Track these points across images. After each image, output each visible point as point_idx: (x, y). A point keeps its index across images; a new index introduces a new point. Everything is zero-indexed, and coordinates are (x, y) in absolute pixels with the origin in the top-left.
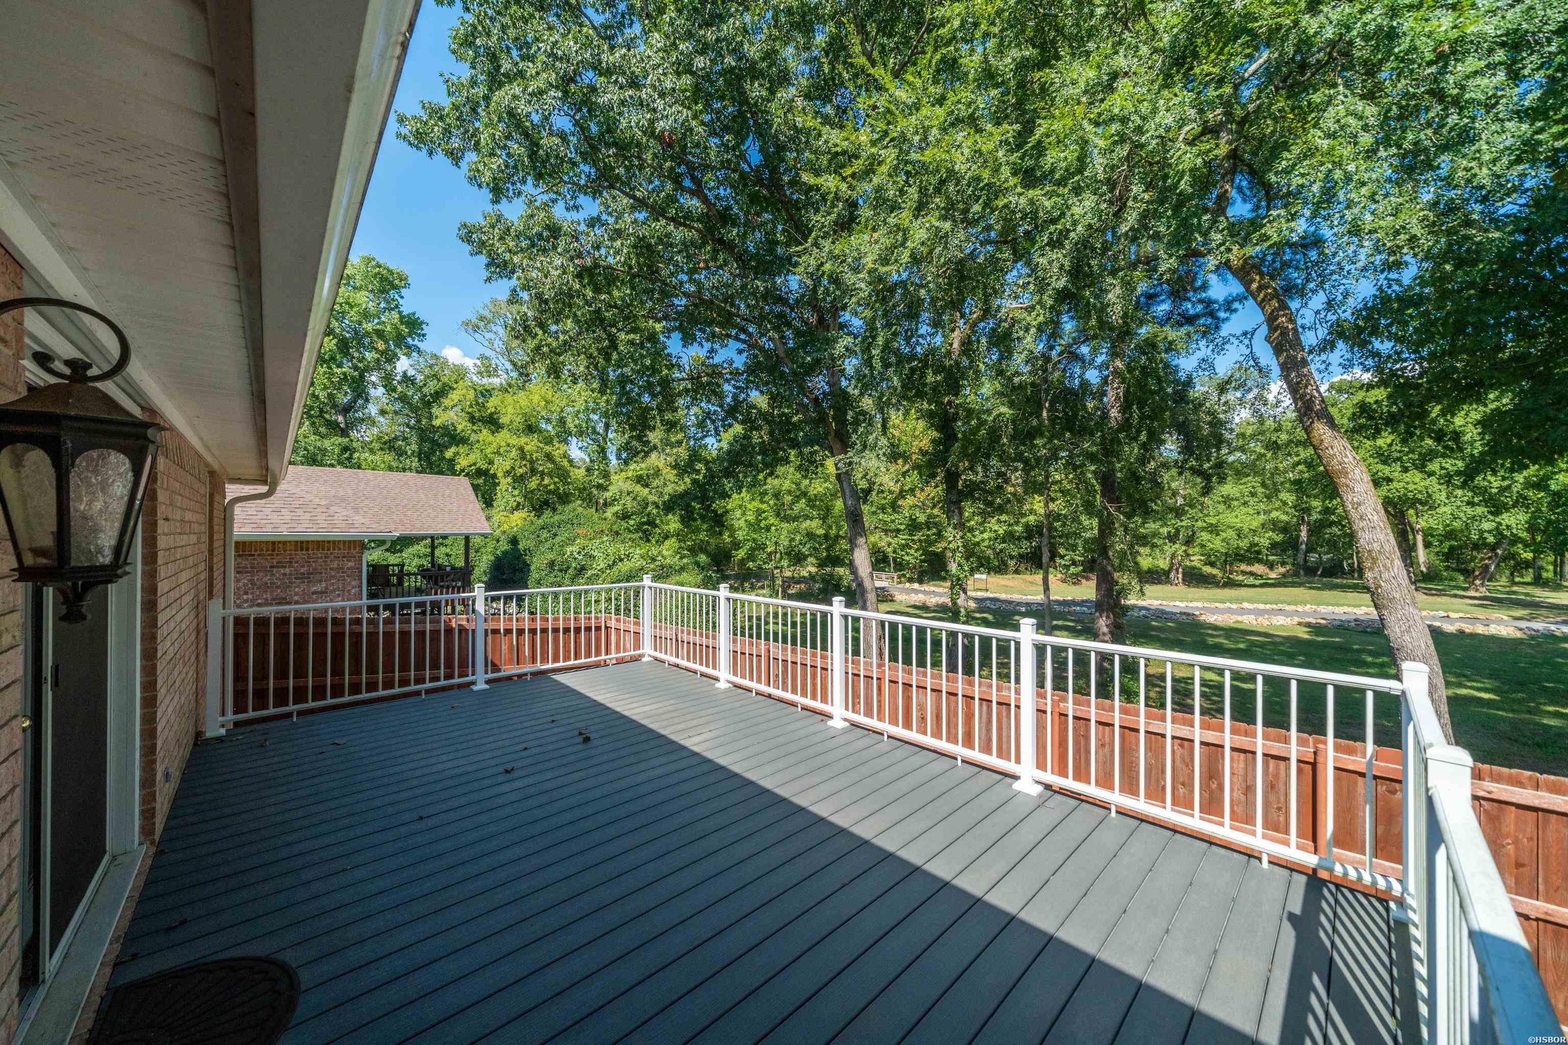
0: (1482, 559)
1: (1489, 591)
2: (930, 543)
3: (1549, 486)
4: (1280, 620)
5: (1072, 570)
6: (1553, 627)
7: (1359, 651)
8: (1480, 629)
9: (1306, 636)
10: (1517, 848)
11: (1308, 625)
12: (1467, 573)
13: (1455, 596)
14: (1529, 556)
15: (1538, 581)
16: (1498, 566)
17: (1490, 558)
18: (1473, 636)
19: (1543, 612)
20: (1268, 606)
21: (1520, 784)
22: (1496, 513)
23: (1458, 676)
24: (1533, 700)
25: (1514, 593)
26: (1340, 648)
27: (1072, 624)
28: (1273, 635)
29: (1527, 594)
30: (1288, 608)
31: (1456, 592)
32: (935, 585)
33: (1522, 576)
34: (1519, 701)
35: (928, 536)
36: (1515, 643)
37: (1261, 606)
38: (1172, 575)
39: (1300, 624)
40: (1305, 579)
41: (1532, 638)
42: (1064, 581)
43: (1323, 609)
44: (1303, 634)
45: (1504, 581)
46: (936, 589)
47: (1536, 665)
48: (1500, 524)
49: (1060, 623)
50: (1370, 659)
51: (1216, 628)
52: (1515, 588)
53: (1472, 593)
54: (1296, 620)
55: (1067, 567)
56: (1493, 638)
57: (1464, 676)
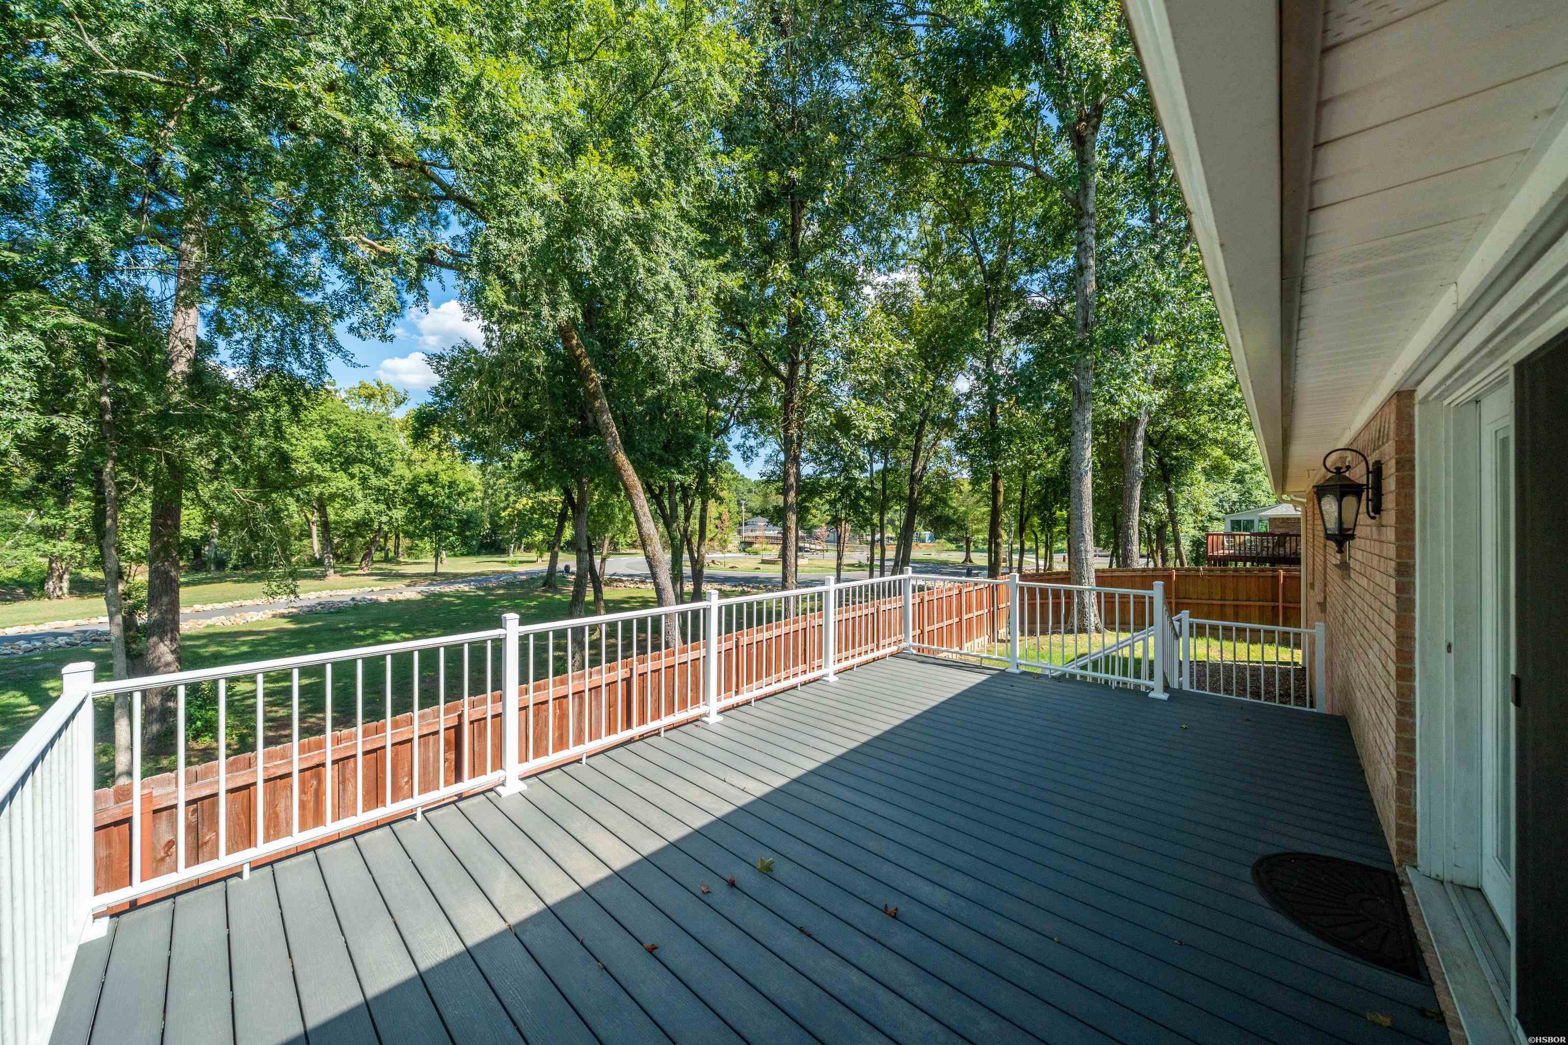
4: (256, 617)
6: (429, 589)
8: (401, 597)
11: (283, 616)
18: (398, 602)
20: (228, 605)
28: (267, 631)
30: (249, 602)
38: (50, 585)
39: (274, 616)
41: (428, 597)
50: (361, 633)
53: (361, 572)
54: (269, 613)
56: (408, 601)
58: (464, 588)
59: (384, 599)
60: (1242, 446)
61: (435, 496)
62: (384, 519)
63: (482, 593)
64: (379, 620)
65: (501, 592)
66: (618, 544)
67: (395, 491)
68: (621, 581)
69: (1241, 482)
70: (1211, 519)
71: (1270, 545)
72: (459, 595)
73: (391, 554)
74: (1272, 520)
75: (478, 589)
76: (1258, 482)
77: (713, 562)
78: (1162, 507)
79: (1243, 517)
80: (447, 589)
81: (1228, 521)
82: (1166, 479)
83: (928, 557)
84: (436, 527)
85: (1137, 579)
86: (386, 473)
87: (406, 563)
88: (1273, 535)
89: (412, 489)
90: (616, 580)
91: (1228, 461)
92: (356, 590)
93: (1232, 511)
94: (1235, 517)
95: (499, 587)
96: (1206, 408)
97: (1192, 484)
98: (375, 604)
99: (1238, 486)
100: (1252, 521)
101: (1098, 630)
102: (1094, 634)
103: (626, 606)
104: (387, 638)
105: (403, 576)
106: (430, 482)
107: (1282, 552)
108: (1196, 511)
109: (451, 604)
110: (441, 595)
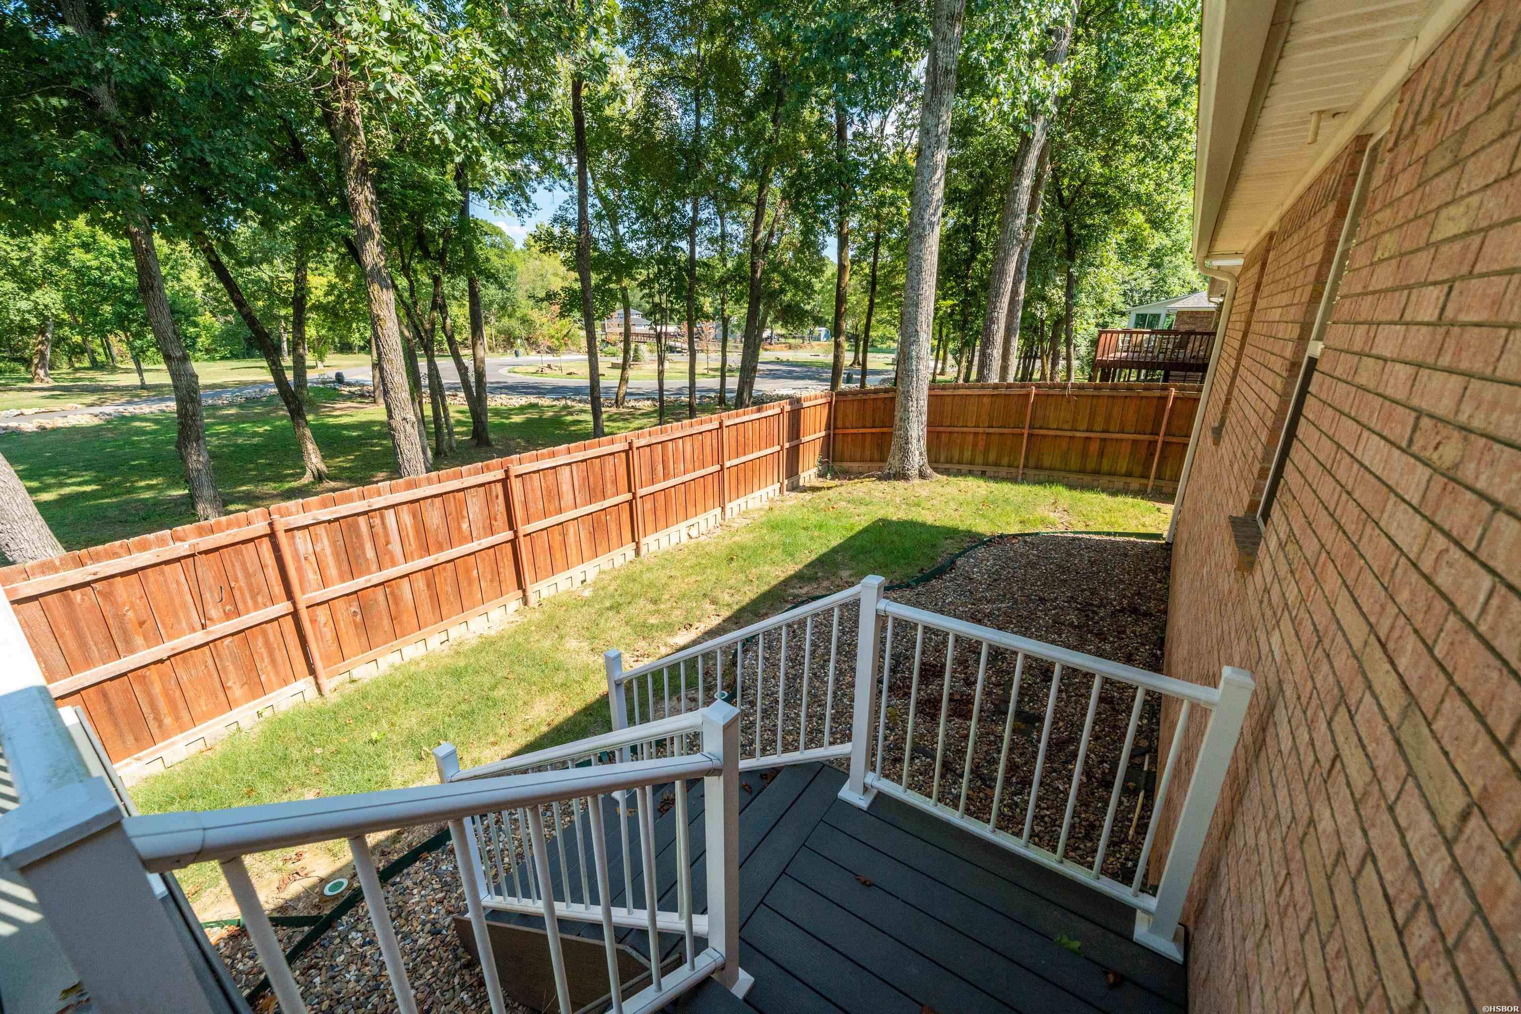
0: (35, 345)
1: (55, 379)
3: (68, 261)
6: (121, 409)
8: (60, 423)
10: (135, 611)
12: (27, 362)
13: (22, 389)
14: (78, 339)
15: (96, 366)
16: (53, 352)
17: (42, 343)
18: (55, 430)
19: (108, 395)
21: (116, 555)
22: (29, 290)
23: (55, 475)
24: (128, 481)
25: (80, 379)
29: (90, 380)
31: (20, 385)
33: (80, 361)
34: (118, 485)
36: (96, 430)
41: (109, 422)
45: (65, 368)
47: (120, 447)
48: (37, 303)
52: (78, 375)
53: (38, 384)
57: (63, 474)
59: (29, 426)
60: (1168, 208)
69: (1158, 266)
70: (1114, 312)
71: (1170, 346)
74: (1180, 314)
76: (1176, 267)
77: (549, 367)
78: (1057, 294)
79: (1148, 310)
80: (146, 409)
81: (1133, 317)
82: (1070, 255)
83: (814, 359)
85: (985, 400)
87: (121, 371)
88: (1176, 333)
91: (1147, 231)
93: (1141, 303)
94: (1142, 310)
95: (231, 405)
96: (1135, 140)
97: (1102, 264)
99: (1154, 271)
100: (1159, 316)
101: (922, 475)
102: (917, 481)
105: (97, 389)
107: (1181, 356)
108: (1100, 302)
109: (142, 432)
110: (135, 418)
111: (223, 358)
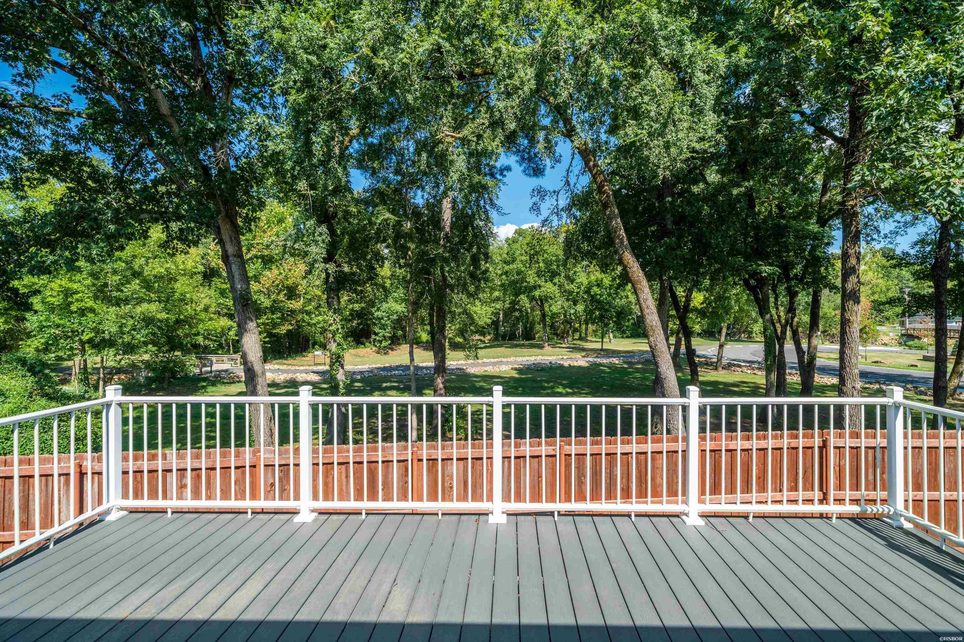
1: (569, 344)
2: (275, 325)
4: (504, 368)
5: (384, 344)
6: (595, 360)
7: (541, 381)
8: (576, 364)
9: (517, 376)
11: (515, 369)
15: (581, 339)
18: (574, 367)
19: (589, 353)
20: (496, 360)
23: (578, 388)
25: (577, 344)
26: (534, 380)
27: (396, 384)
29: (581, 345)
30: (505, 360)
32: (278, 364)
35: (273, 319)
37: (493, 360)
39: (512, 369)
40: (503, 342)
41: (592, 365)
42: (378, 353)
43: (519, 359)
44: (515, 374)
46: (281, 367)
49: (388, 384)
50: (546, 385)
51: (476, 376)
52: (575, 342)
53: (563, 345)
54: (511, 366)
55: (380, 342)
56: (580, 367)
58: (616, 361)
59: (566, 364)
61: (601, 295)
62: (572, 311)
63: (625, 366)
64: (558, 378)
65: (640, 366)
66: (751, 332)
67: (578, 293)
68: (739, 366)
72: (611, 366)
73: (583, 335)
75: (624, 362)
80: (605, 361)
84: (601, 317)
86: (572, 281)
87: (591, 341)
89: (588, 291)
90: (734, 365)
92: (555, 357)
95: (638, 363)
98: (562, 366)
103: (736, 389)
104: (559, 390)
105: (583, 350)
106: (598, 285)
109: (603, 372)
110: (601, 365)
111: (627, 337)
